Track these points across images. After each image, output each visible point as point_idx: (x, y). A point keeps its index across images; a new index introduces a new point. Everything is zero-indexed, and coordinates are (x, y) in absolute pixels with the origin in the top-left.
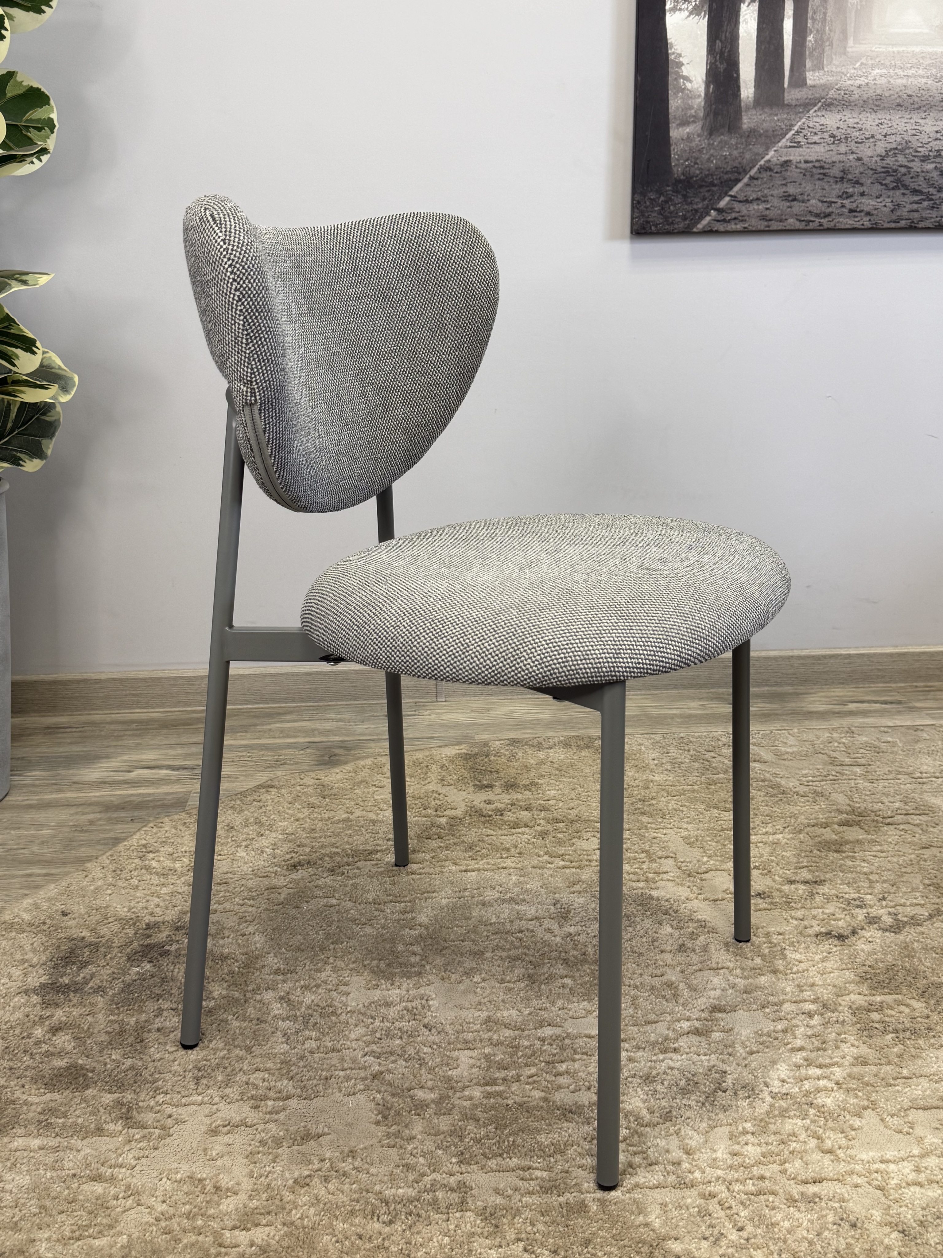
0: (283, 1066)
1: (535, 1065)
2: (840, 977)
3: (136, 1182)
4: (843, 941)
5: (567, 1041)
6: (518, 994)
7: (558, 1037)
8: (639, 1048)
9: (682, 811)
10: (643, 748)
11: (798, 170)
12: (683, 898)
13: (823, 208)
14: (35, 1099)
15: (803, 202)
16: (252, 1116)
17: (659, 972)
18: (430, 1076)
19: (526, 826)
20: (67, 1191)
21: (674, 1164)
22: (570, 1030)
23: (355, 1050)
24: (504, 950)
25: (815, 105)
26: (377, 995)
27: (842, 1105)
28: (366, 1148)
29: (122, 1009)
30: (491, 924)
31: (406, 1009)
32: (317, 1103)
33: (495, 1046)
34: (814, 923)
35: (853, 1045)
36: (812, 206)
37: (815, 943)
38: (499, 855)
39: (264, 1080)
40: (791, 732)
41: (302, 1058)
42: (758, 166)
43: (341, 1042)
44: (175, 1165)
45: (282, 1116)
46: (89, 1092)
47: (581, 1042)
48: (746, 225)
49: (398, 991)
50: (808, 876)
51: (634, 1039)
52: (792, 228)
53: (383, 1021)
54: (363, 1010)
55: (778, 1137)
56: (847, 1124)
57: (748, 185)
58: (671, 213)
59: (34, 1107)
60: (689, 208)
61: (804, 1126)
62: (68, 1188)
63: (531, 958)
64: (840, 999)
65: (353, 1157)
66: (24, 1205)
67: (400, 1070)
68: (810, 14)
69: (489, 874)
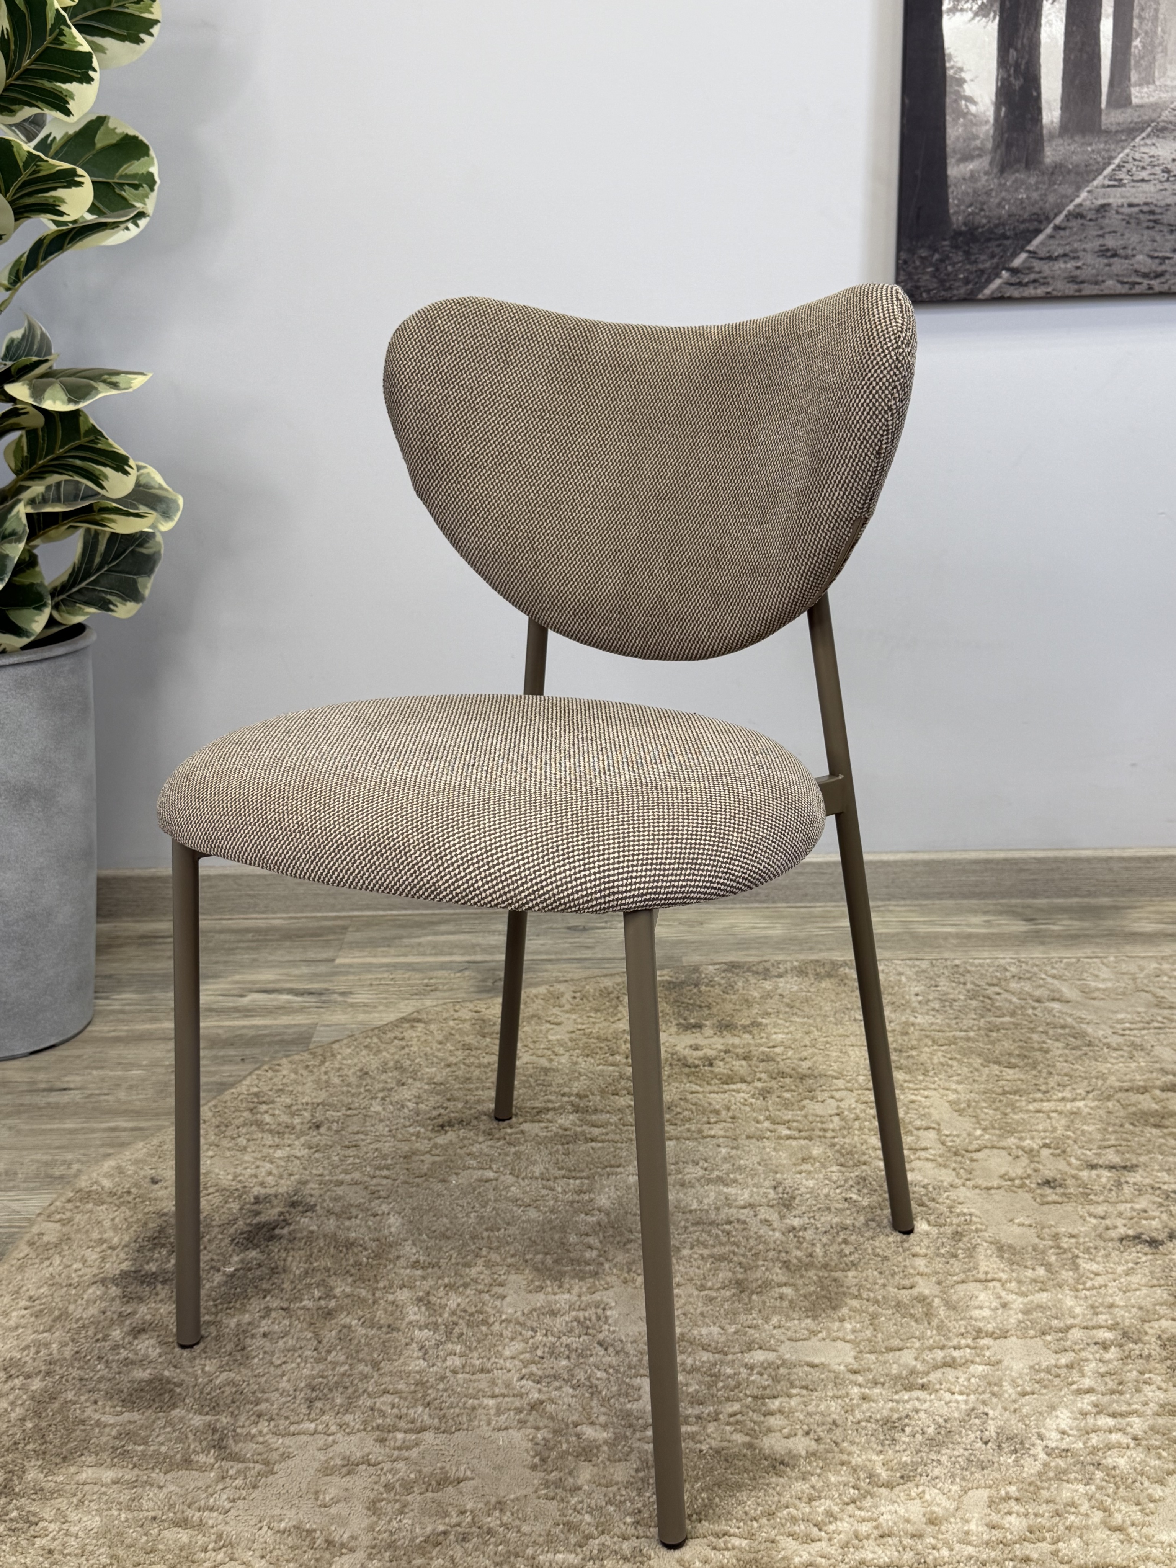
0: (419, 1388)
1: (739, 1400)
2: (1147, 1295)
3: (230, 1530)
4: (1156, 1247)
5: (782, 1371)
6: (722, 1306)
7: (770, 1364)
8: (876, 1383)
9: (951, 1066)
10: (903, 979)
11: (1120, 217)
12: (945, 1184)
13: (1154, 265)
14: (111, 1420)
15: (1126, 257)
16: (377, 1452)
17: (907, 1282)
18: (603, 1410)
19: (743, 1081)
20: (144, 1538)
21: (913, 1536)
22: (787, 1356)
23: (509, 1371)
24: (706, 1247)
25: (1143, 131)
26: (539, 1299)
27: (1139, 1468)
28: (517, 1499)
29: (220, 1307)
30: (691, 1212)
31: (576, 1319)
32: (459, 1437)
33: (689, 1373)
34: (1119, 1222)
35: (1159, 1388)
36: (1139, 263)
37: (1119, 1250)
38: (705, 1119)
39: (393, 1407)
40: (1105, 961)
41: (442, 1378)
42: (1065, 213)
43: (493, 1360)
44: (277, 1511)
45: (414, 1453)
46: (176, 1412)
47: (800, 1372)
48: (1049, 290)
49: (567, 1296)
50: (1116, 1160)
51: (870, 1370)
52: (1112, 292)
53: (546, 1335)
54: (522, 1319)
55: (1052, 1507)
56: (1145, 1494)
57: (1051, 237)
58: (948, 275)
59: (107, 1430)
60: (973, 268)
61: (1086, 1494)
62: (146, 1534)
63: (741, 1259)
64: (1146, 1326)
65: (501, 1510)
66: (92, 1553)
67: (566, 1400)
68: (1136, 11)
69: (690, 1144)
